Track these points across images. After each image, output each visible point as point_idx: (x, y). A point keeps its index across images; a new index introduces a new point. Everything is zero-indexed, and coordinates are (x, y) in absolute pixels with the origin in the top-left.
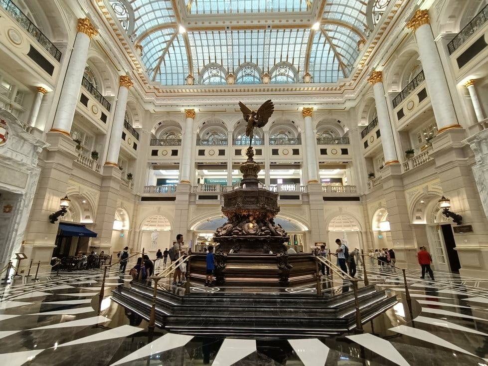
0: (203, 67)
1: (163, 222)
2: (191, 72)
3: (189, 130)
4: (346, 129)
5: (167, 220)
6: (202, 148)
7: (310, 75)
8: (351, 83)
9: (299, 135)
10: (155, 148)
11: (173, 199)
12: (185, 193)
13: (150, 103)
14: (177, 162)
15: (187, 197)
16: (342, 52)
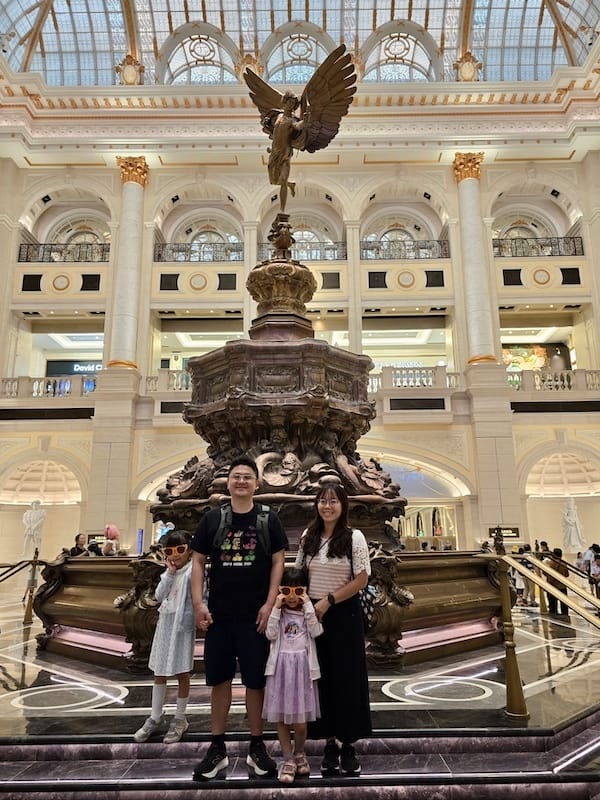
0: (168, 34)
1: (61, 480)
2: (133, 48)
3: (132, 216)
4: (575, 215)
5: (71, 474)
6: (169, 269)
7: (474, 60)
8: (589, 82)
9: (445, 231)
10: (32, 269)
11: (87, 413)
12: (121, 397)
13: (13, 135)
14: (97, 308)
15: (127, 409)
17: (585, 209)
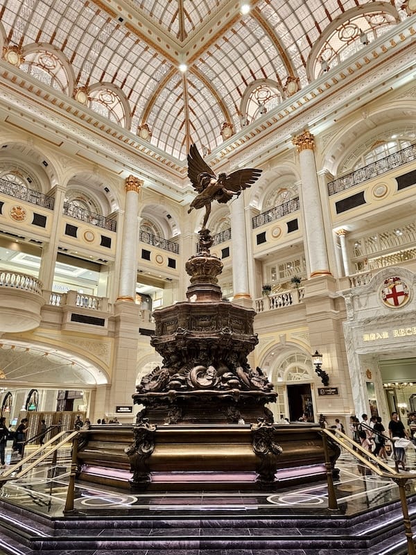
4: (176, 232)
16: (196, 123)
17: (183, 231)
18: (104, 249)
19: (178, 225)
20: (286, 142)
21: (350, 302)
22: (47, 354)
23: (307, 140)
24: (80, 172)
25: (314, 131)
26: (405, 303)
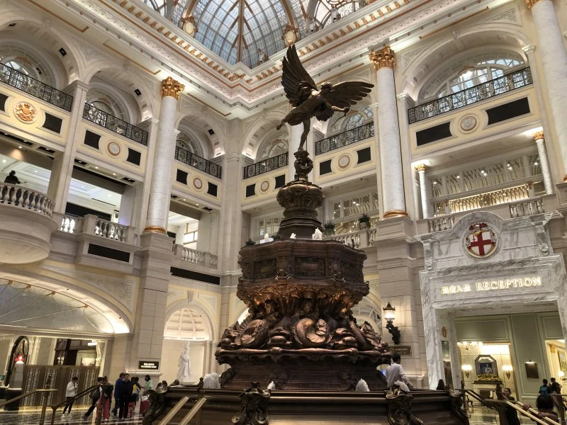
8: (251, 80)
16: (252, 22)
17: (227, 151)
18: (132, 166)
19: (221, 143)
20: (361, 56)
21: (429, 249)
22: (54, 293)
23: (387, 57)
24: (107, 66)
25: (396, 47)
26: (491, 253)
